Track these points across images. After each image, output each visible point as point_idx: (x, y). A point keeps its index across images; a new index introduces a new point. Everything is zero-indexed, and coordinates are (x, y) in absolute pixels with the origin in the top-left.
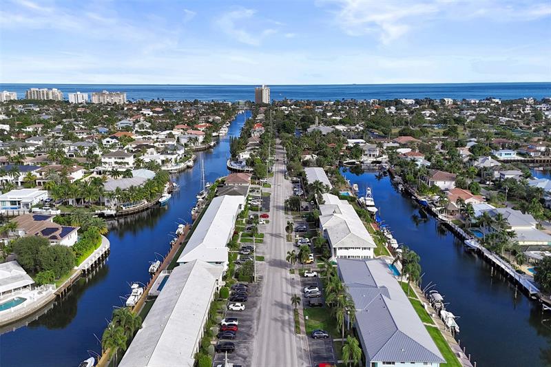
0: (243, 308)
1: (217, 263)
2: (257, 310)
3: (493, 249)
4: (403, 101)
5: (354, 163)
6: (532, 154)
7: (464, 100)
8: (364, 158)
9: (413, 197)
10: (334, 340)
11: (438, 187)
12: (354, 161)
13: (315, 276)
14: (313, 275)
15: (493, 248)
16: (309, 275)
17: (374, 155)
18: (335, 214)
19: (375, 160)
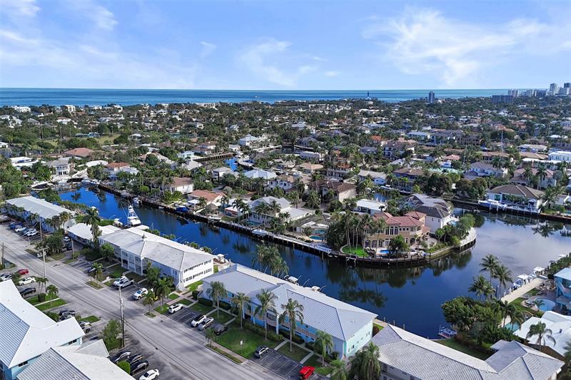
0: (157, 373)
1: (70, 343)
2: (171, 368)
3: (280, 231)
4: (16, 108)
5: (45, 185)
6: (206, 153)
7: (86, 106)
8: (55, 178)
9: (160, 207)
10: (276, 349)
11: (180, 193)
12: (43, 183)
13: (182, 307)
14: (179, 308)
15: (278, 230)
16: (176, 309)
17: (65, 173)
18: (145, 240)
19: (70, 178)
